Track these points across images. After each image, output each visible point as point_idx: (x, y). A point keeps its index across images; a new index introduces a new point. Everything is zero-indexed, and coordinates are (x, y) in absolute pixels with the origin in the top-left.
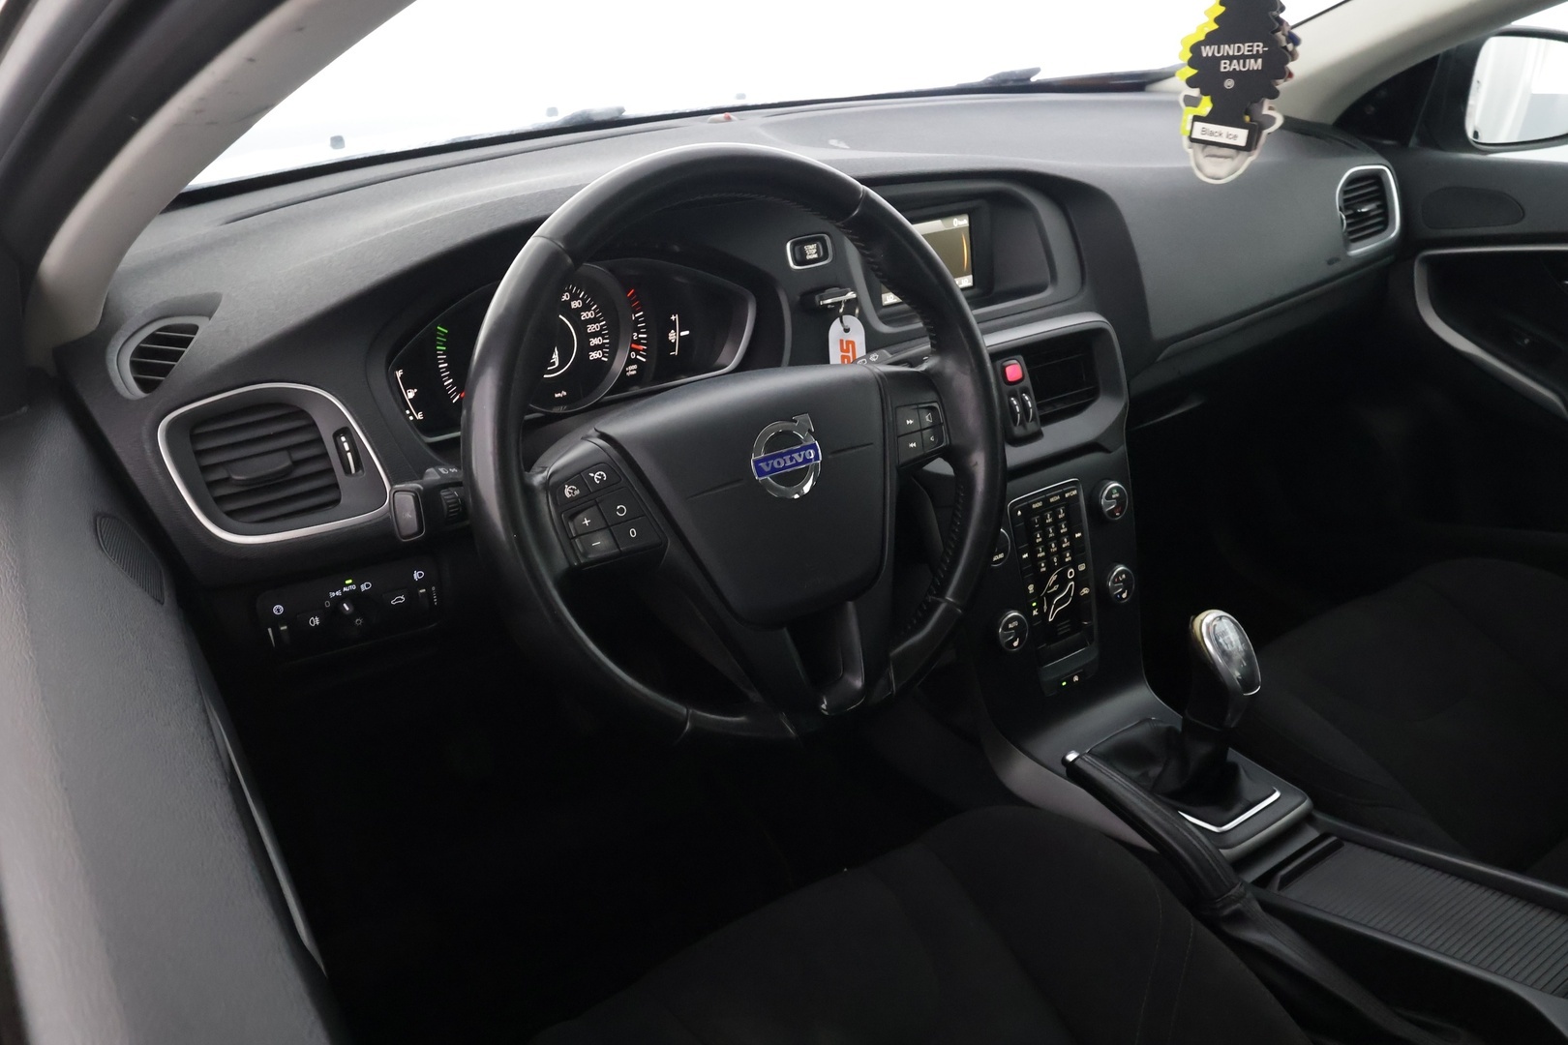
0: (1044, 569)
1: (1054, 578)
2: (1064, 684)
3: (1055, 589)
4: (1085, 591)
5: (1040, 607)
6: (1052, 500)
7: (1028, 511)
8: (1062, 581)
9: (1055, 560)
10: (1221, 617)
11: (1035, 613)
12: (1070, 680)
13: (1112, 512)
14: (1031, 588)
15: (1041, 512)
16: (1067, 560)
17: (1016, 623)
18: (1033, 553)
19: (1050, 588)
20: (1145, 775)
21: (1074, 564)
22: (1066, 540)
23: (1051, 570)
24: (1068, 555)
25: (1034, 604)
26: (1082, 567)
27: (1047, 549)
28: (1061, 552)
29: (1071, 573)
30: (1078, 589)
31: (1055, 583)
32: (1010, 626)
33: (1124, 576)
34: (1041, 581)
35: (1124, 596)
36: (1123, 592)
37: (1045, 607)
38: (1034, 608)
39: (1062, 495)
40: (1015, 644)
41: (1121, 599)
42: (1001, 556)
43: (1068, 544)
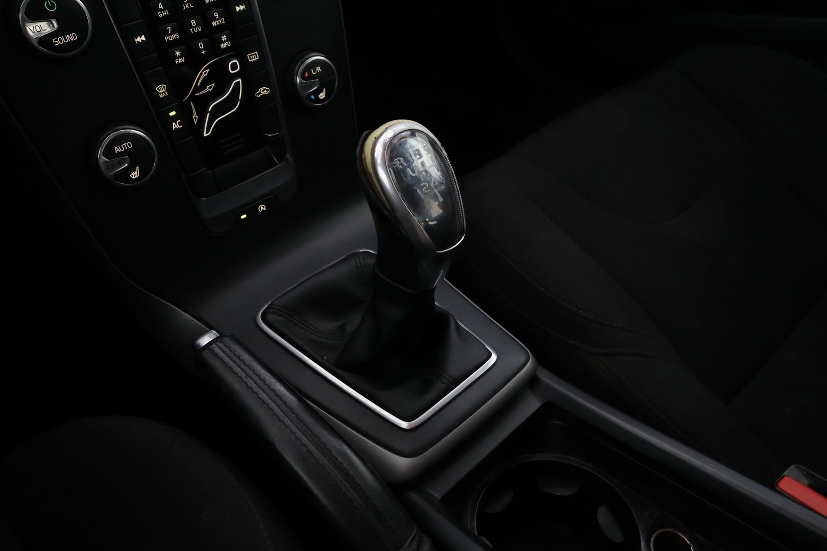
0: (181, 60)
1: (204, 73)
2: (244, 217)
3: (208, 89)
4: (264, 91)
5: (184, 115)
8: (220, 77)
9: (201, 45)
10: (413, 133)
11: (175, 126)
12: (252, 210)
14: (162, 90)
16: (223, 46)
17: (128, 145)
18: (156, 35)
19: (197, 89)
20: (342, 327)
21: (238, 51)
22: (216, 15)
23: (195, 62)
24: (224, 38)
25: (173, 113)
26: (253, 57)
27: (183, 28)
28: (211, 35)
29: (233, 65)
30: (250, 88)
31: (205, 81)
32: (117, 150)
33: (319, 69)
34: (180, 79)
35: (322, 96)
36: (319, 91)
37: (195, 115)
38: (174, 119)
40: (135, 175)
41: (318, 100)
42: (71, 37)
43: (222, 21)
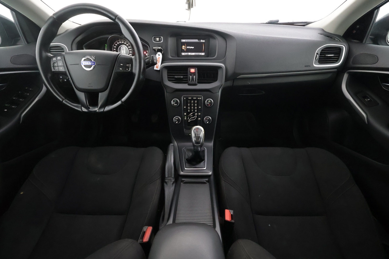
0: (189, 111)
1: (192, 114)
2: (190, 134)
3: (191, 116)
4: (199, 119)
5: (187, 118)
6: (194, 98)
7: (187, 99)
8: (194, 115)
9: (192, 110)
13: (207, 105)
14: (185, 114)
15: (191, 100)
17: (177, 119)
18: (187, 107)
19: (190, 115)
21: (197, 112)
23: (191, 112)
24: (196, 110)
25: (185, 117)
26: (200, 114)
27: (191, 108)
28: (194, 109)
29: (196, 114)
30: (197, 118)
31: (191, 115)
32: (176, 119)
33: (208, 119)
34: (188, 113)
35: (208, 122)
38: (185, 118)
39: (197, 98)
40: (177, 122)
41: (207, 123)
42: (176, 105)
43: (197, 108)
